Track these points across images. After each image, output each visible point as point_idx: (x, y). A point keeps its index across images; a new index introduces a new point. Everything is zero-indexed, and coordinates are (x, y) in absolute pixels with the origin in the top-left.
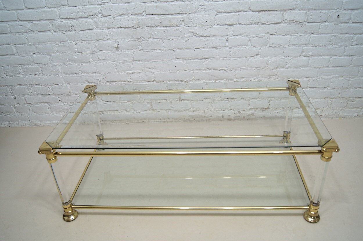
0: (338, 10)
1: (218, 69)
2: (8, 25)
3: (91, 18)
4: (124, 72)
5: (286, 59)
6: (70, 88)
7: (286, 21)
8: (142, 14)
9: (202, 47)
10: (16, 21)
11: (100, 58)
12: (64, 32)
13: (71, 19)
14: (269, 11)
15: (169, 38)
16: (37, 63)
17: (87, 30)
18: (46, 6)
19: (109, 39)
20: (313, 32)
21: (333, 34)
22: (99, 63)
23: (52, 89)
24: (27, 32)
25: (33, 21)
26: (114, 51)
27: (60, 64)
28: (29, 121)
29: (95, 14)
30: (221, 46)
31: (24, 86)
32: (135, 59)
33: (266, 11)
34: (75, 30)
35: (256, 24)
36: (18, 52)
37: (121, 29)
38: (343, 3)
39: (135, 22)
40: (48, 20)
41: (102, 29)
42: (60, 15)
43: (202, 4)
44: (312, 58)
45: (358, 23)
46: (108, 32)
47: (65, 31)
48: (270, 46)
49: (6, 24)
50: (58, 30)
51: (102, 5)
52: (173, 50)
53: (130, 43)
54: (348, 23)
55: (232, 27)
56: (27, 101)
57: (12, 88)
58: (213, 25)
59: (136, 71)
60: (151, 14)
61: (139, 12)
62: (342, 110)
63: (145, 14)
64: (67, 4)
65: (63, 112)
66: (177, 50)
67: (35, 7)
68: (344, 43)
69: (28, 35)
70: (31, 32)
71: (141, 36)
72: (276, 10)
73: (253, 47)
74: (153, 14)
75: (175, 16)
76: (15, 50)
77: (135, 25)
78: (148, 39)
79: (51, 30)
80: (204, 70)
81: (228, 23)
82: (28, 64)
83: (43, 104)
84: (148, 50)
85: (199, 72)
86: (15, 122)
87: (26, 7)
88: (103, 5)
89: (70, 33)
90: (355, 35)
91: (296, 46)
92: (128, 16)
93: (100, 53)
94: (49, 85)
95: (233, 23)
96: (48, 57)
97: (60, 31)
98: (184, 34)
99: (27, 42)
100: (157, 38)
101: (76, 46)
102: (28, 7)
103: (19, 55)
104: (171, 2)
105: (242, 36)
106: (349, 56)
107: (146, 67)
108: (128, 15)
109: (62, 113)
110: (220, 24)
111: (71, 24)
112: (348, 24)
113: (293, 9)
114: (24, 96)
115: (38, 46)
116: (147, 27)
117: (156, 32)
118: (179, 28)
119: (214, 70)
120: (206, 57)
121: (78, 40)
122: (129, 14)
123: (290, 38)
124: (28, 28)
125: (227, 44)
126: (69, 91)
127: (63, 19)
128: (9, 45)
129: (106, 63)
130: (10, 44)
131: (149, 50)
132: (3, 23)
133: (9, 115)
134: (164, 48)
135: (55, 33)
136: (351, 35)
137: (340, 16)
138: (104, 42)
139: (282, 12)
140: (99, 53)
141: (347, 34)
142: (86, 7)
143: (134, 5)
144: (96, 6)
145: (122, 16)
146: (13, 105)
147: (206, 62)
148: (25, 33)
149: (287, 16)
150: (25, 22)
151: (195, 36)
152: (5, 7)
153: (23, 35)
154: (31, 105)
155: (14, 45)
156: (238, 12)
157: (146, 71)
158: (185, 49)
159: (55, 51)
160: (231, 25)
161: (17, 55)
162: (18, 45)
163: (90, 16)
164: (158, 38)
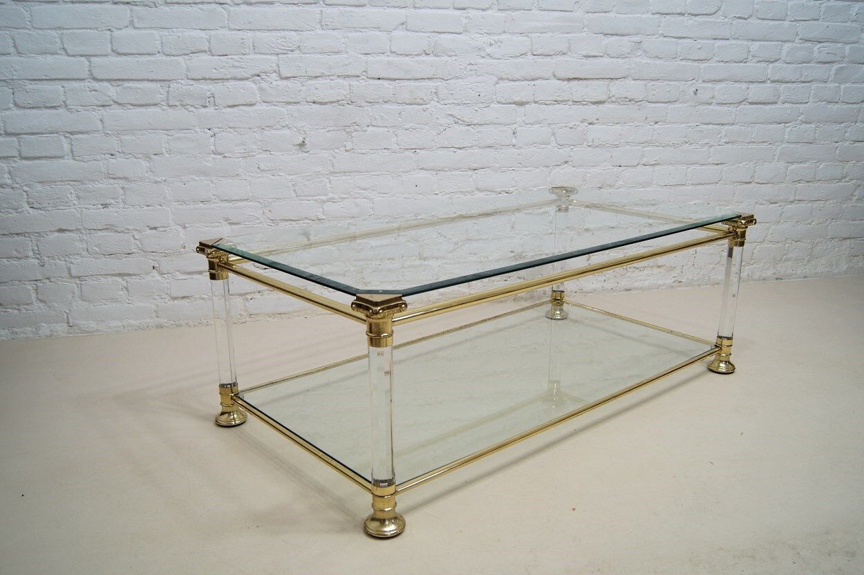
0: (694, 81)
1: (498, 190)
2: (62, 89)
3: (254, 82)
4: (310, 198)
5: (616, 169)
6: (184, 237)
7: (614, 99)
8: (358, 77)
9: (469, 145)
10: (84, 80)
11: (262, 167)
12: (192, 109)
13: (210, 82)
14: (585, 79)
15: (406, 127)
16: (116, 176)
17: (243, 105)
18: (161, 50)
19: (287, 126)
20: (657, 119)
21: (689, 124)
22: (259, 177)
23: (140, 240)
24: (103, 106)
25: (124, 82)
26: (293, 151)
27: (171, 179)
28: (65, 325)
29: (266, 73)
30: (503, 143)
31: (72, 234)
32: (336, 170)
33: (581, 79)
34: (215, 105)
35: (564, 103)
36: (72, 152)
37: (315, 106)
38: (700, 69)
39: (345, 92)
40: (160, 81)
41: (275, 105)
42: (188, 70)
43: (473, 62)
44: (657, 168)
45: (726, 104)
46: (286, 112)
47: (193, 106)
48: (589, 144)
49: (57, 86)
50: (177, 103)
51: (280, 56)
52: (415, 150)
53: (329, 135)
54: (710, 104)
55: (521, 109)
56: (72, 271)
57: (41, 238)
58: (490, 103)
59: (335, 196)
60: (377, 77)
61: (354, 73)
62: (713, 269)
63: (364, 77)
64: (207, 50)
65: (157, 297)
66: (422, 152)
67: (135, 52)
68: (706, 141)
69: (105, 113)
70: (115, 106)
71: (354, 121)
72: (597, 79)
73: (560, 147)
74: (381, 77)
75: (423, 83)
76: (66, 147)
77: (343, 98)
78: (366, 128)
79: (162, 103)
80: (471, 192)
81: (517, 99)
82: (93, 181)
83: (110, 279)
84: (364, 151)
85: (462, 196)
86: (29, 329)
87: (113, 51)
88: (284, 56)
89: (203, 110)
90: (722, 127)
91: (633, 146)
92: (332, 80)
93: (264, 155)
94: (136, 230)
95: (525, 100)
96: (145, 164)
97: (182, 105)
98: (437, 118)
99: (100, 127)
100: (383, 127)
101: (212, 140)
102: (121, 51)
103: (74, 159)
104: (416, 55)
105: (541, 125)
106: (717, 164)
107: (358, 187)
108: (333, 78)
109: (155, 299)
110: (504, 101)
111: (209, 91)
112: (711, 107)
113: (623, 77)
114: (67, 259)
115: (126, 137)
116: (367, 104)
117: (383, 114)
118: (427, 106)
119: (489, 193)
120: (475, 166)
121: (220, 126)
122: (333, 75)
123: (622, 130)
124: (110, 97)
125: (514, 141)
126: (182, 242)
127: (193, 79)
128: (56, 135)
129: (273, 178)
130: (57, 133)
131: (368, 150)
132: (53, 82)
133: (16, 311)
134: (397, 147)
135: (170, 110)
136: (717, 126)
137: (699, 92)
138: (274, 132)
139: (607, 82)
140: (260, 156)
141: (709, 124)
142: (246, 56)
143: (346, 58)
144: (269, 57)
145: (320, 78)
146: (32, 282)
147: (474, 177)
148: (100, 108)
149: (617, 89)
150: (106, 84)
151: (456, 123)
152: (64, 49)
153: (93, 113)
154: (79, 282)
155: (68, 135)
156: (533, 80)
157: (358, 195)
158: (437, 149)
159: (164, 151)
160: (521, 104)
161: (68, 159)
162: (76, 136)
163: (253, 76)
164: (386, 127)
